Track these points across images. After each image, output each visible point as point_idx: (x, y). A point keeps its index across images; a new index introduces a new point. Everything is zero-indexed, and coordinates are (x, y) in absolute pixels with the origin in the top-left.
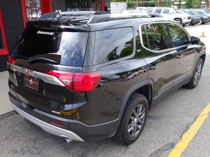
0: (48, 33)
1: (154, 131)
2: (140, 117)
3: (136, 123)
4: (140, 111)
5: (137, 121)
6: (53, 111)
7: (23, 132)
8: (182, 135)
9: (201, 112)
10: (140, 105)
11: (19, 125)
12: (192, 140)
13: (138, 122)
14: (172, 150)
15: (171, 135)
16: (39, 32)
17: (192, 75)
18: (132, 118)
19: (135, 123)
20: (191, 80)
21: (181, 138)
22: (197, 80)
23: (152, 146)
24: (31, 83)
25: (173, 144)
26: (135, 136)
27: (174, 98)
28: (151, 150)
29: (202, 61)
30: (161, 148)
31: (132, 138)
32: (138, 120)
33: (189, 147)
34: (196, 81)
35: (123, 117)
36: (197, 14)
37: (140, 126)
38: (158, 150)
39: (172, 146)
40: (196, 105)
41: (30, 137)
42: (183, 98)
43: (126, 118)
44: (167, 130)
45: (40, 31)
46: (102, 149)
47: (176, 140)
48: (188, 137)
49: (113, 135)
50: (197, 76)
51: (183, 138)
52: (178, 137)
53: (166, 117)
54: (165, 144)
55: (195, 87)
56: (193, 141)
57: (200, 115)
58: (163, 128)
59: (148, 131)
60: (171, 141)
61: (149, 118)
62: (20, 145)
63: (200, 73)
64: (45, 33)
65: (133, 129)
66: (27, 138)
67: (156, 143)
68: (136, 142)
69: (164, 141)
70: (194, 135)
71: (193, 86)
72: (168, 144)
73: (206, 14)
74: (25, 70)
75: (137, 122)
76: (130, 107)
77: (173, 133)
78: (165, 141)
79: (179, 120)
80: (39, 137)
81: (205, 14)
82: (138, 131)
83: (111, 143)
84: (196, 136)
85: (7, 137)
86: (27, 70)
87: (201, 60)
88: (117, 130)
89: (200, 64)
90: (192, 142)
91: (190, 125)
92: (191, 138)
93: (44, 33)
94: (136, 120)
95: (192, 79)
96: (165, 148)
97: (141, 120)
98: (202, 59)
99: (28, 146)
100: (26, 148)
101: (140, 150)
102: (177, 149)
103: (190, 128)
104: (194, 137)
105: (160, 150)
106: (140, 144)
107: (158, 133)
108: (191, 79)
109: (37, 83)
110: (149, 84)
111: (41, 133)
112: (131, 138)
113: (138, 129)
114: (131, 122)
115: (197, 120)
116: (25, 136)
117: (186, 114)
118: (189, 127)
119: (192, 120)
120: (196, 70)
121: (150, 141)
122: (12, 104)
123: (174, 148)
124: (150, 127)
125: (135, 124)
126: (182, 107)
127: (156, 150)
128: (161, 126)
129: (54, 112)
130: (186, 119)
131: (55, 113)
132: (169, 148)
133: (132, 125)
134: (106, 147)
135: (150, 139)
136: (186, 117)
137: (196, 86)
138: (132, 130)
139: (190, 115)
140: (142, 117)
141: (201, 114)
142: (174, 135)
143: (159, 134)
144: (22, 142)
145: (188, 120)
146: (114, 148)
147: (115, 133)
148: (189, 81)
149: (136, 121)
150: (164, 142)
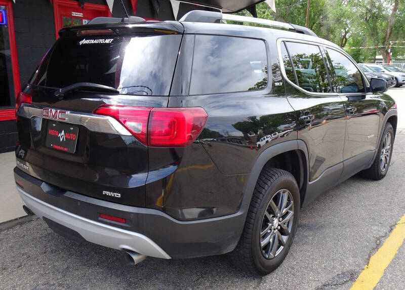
0: (102, 41)
1: (312, 251)
2: (284, 217)
3: (277, 229)
4: (284, 204)
5: (279, 225)
6: (104, 192)
7: (41, 257)
8: (370, 257)
9: (401, 217)
10: (284, 192)
11: (33, 244)
12: (390, 266)
13: (281, 227)
14: (352, 285)
15: (347, 258)
16: (84, 42)
17: (377, 152)
18: (270, 217)
19: (275, 229)
20: (375, 162)
21: (368, 263)
22: (386, 165)
23: (311, 278)
24: (61, 140)
25: (353, 274)
26: (275, 257)
27: (346, 195)
28: (310, 285)
29: (391, 128)
30: (330, 280)
31: (271, 261)
32: (280, 223)
33: (387, 278)
34: (384, 167)
35: (250, 211)
36: (370, 70)
37: (285, 238)
38: (325, 285)
39: (352, 276)
40: (389, 206)
41: (54, 266)
42: (363, 194)
43: (256, 214)
44: (337, 248)
45: (86, 40)
46: (208, 284)
47: (359, 266)
48: (382, 259)
49: (231, 248)
50: (385, 157)
51: (371, 262)
52: (360, 260)
53: (334, 227)
54: (337, 273)
55: (382, 178)
56: (392, 267)
57: (399, 222)
58: (330, 244)
59: (301, 251)
60: (348, 268)
61: (300, 228)
62: (30, 281)
63: (389, 152)
64: (96, 42)
65: (271, 240)
66: (48, 267)
67: (318, 273)
68: (278, 271)
69: (334, 268)
70: (392, 257)
71: (379, 174)
72: (343, 273)
73: (386, 72)
74: (51, 111)
75: (279, 227)
76: (264, 190)
77: (351, 253)
78: (336, 269)
79: (360, 231)
80: (75, 265)
81: (384, 72)
82: (282, 247)
83: (227, 274)
84: (397, 257)
85: (4, 267)
86: (54, 111)
87: (390, 126)
88: (239, 238)
89: (389, 135)
90: (391, 269)
91: (382, 239)
92: (388, 262)
93: (92, 41)
94: (276, 221)
95: (377, 160)
96: (337, 281)
97: (286, 224)
98: (392, 125)
99: (48, 283)
100: (43, 287)
101: (288, 286)
102: (362, 281)
103: (383, 244)
104: (393, 260)
105: (328, 285)
106: (287, 273)
107: (321, 254)
108: (375, 160)
109: (75, 137)
110: (299, 149)
111: (78, 258)
112: (268, 260)
113: (281, 243)
114: (268, 225)
115: (395, 231)
116: (44, 264)
117: (372, 220)
118: (380, 242)
119: (386, 230)
120: (382, 145)
121: (306, 268)
122: (19, 191)
123: (357, 280)
124: (305, 244)
125: (275, 231)
126: (363, 209)
127: (320, 285)
128: (326, 242)
129: (108, 193)
130: (372, 229)
131: (110, 195)
132: (345, 280)
133: (269, 231)
134: (216, 280)
135: (306, 265)
136: (373, 225)
137: (384, 176)
138: (269, 243)
139: (380, 223)
140: (288, 218)
141: (400, 220)
142: (353, 257)
143: (323, 256)
144: (35, 275)
145: (376, 230)
146: (232, 282)
147: (236, 244)
148: (372, 162)
149: (277, 225)
150: (335, 271)
